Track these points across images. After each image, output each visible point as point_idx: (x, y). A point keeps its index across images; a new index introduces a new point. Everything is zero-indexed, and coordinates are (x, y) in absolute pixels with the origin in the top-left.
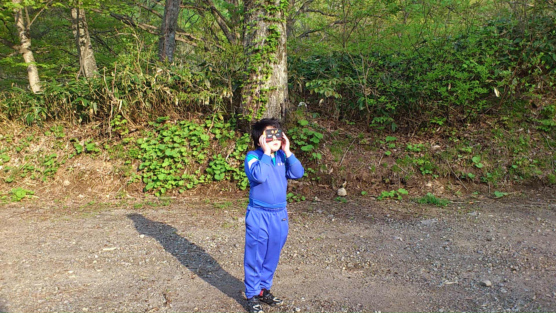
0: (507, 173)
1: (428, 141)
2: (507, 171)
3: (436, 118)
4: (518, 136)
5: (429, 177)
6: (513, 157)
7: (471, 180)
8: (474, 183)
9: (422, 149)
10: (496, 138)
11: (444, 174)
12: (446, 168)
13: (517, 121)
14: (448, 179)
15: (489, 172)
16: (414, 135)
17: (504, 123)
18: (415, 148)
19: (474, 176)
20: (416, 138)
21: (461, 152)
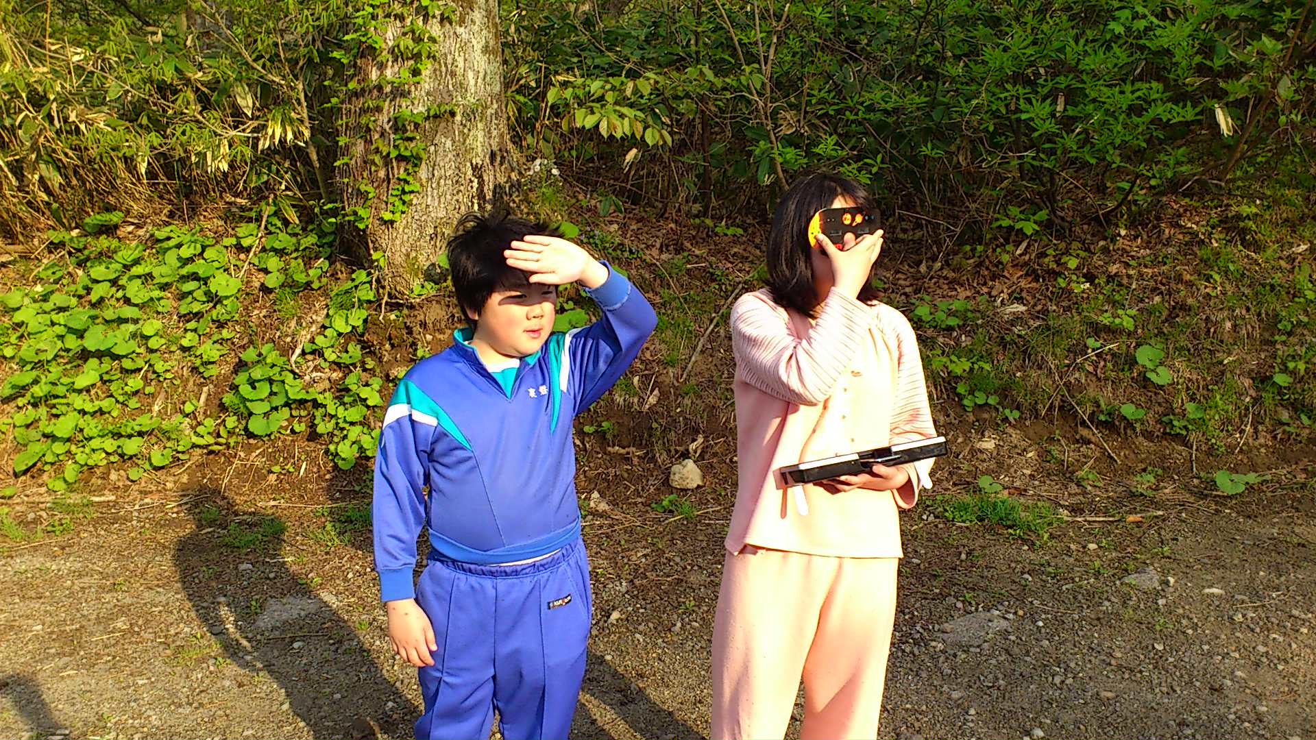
0: (1256, 400)
1: (985, 290)
2: (1252, 392)
3: (1014, 211)
4: (1292, 271)
5: (986, 416)
6: (1274, 343)
7: (1130, 425)
8: (1141, 439)
9: (965, 319)
10: (1217, 277)
11: (1040, 406)
12: (1045, 383)
13: (1286, 220)
14: (1051, 422)
15: (1193, 399)
16: (941, 269)
17: (1242, 224)
18: (941, 315)
19: (1140, 413)
20: (946, 278)
21: (1097, 330)
